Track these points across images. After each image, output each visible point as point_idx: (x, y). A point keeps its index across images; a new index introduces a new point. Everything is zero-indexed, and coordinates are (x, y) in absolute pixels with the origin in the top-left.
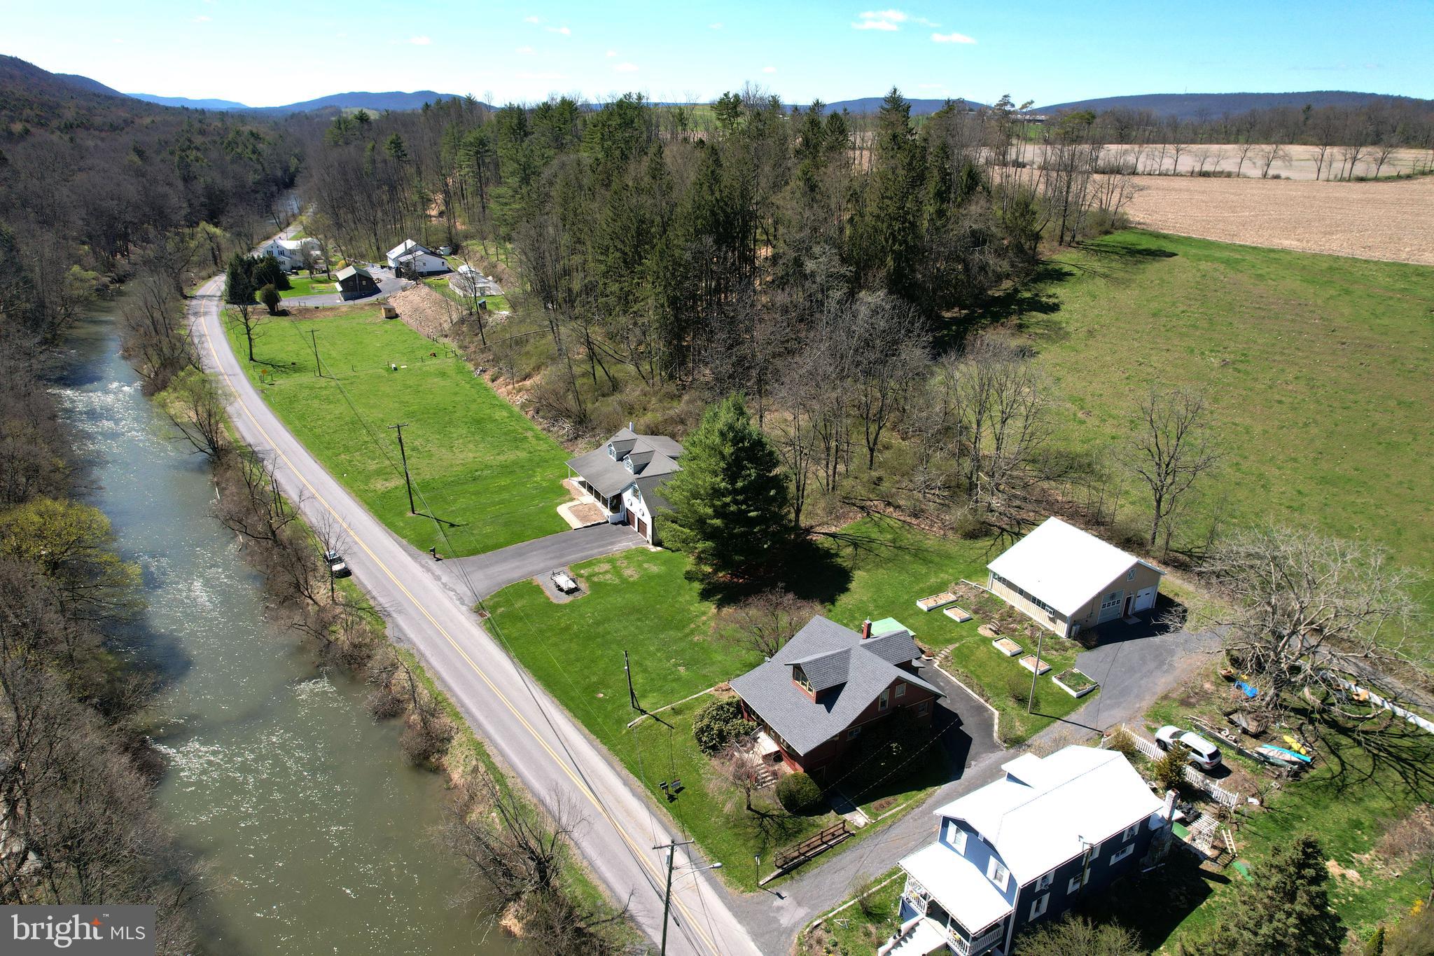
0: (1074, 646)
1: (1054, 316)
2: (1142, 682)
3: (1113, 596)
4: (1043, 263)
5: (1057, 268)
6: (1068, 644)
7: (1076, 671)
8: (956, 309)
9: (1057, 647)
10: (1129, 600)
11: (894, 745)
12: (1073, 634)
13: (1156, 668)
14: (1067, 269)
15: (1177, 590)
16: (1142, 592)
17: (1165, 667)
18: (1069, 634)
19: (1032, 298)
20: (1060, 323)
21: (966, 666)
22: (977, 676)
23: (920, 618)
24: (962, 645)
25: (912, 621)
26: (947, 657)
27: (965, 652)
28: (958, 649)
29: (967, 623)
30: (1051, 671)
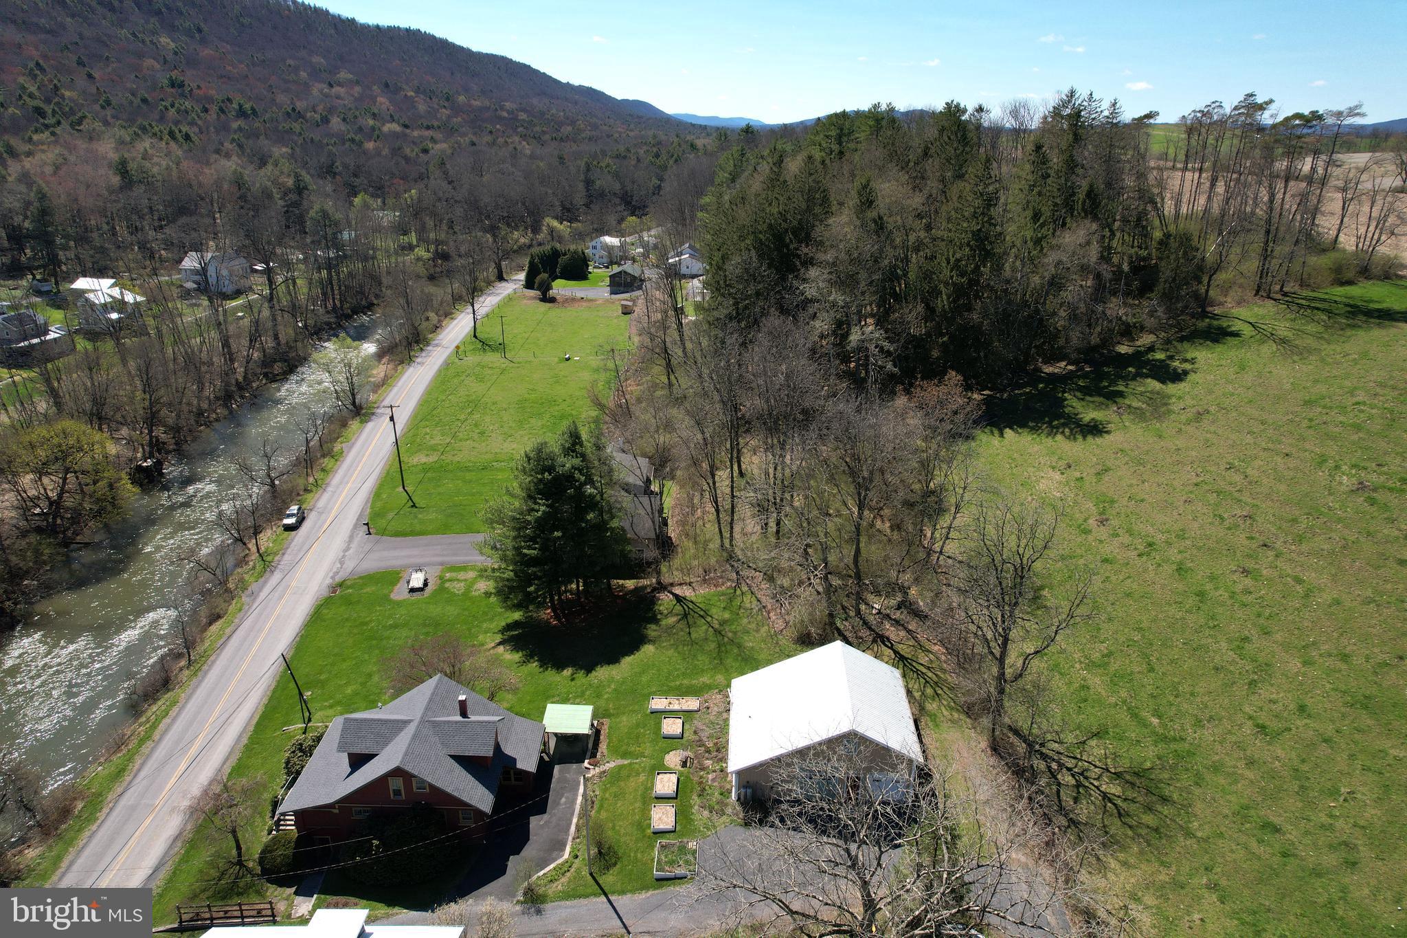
1: (1171, 388)
4: (1215, 317)
5: (1225, 325)
6: (729, 808)
7: (693, 844)
8: (1063, 364)
11: (376, 842)
14: (1237, 326)
18: (738, 797)
19: (1164, 361)
20: (1169, 397)
21: (605, 790)
22: (601, 806)
23: (635, 718)
24: (630, 764)
25: (624, 718)
26: (604, 772)
27: (624, 773)
28: (621, 767)
29: (669, 741)
30: (667, 835)
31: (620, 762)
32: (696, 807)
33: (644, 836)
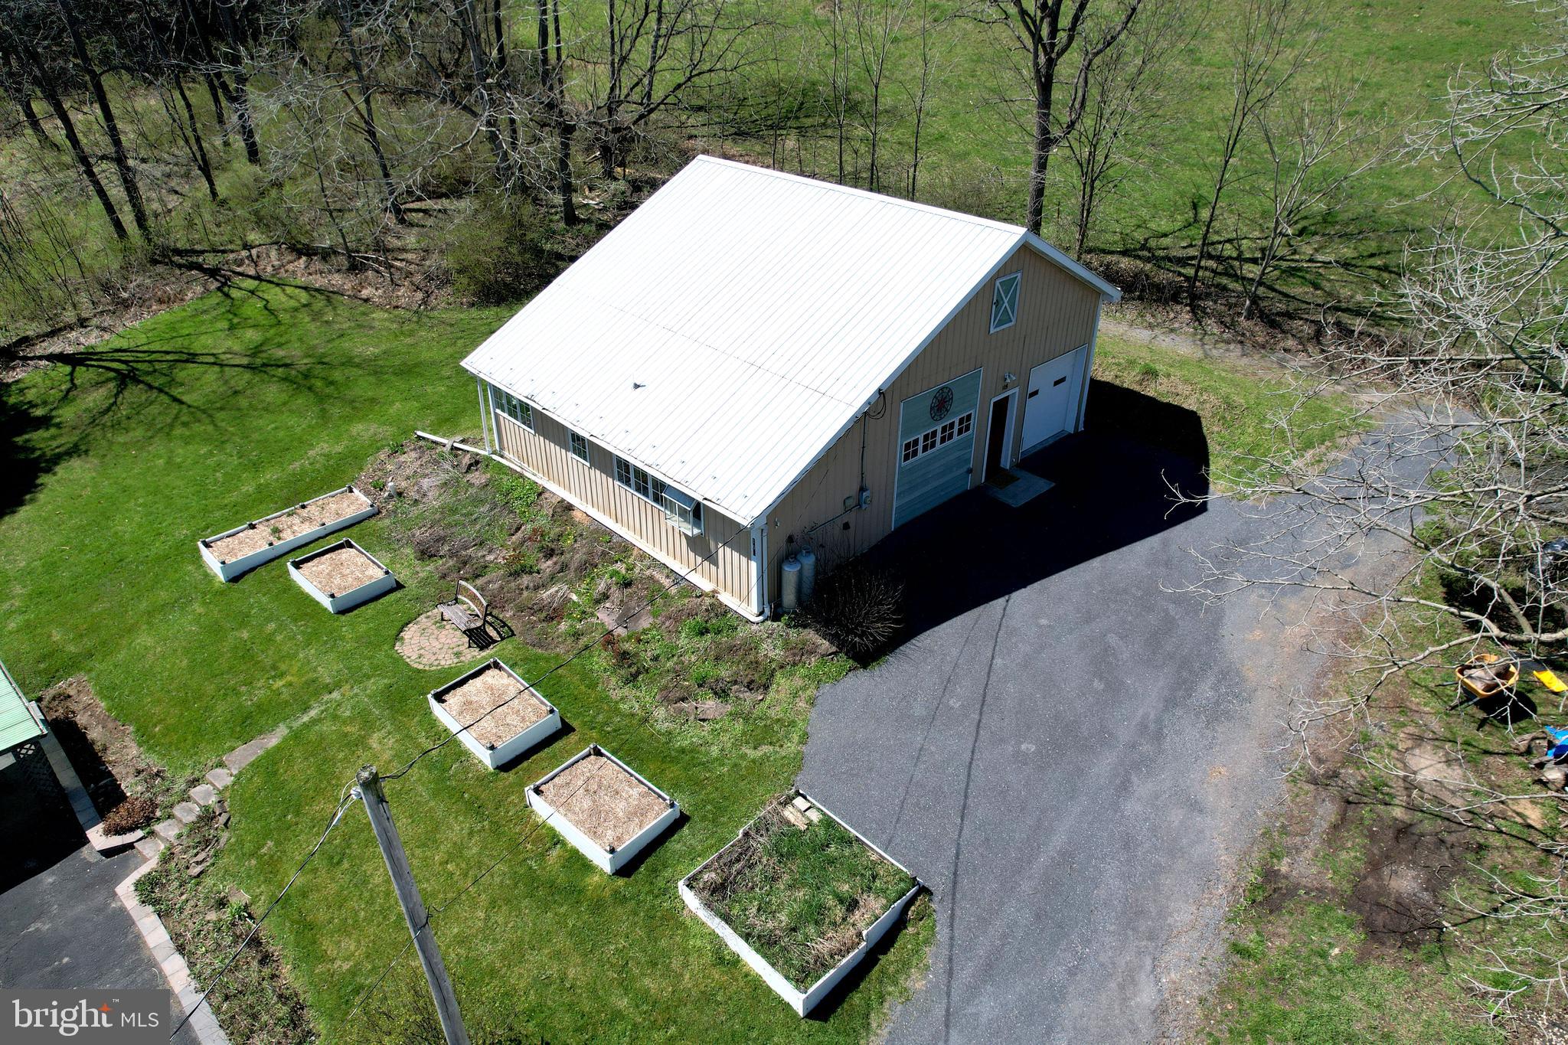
0: (800, 653)
2: (1131, 807)
3: (941, 404)
6: (771, 652)
7: (800, 814)
9: (725, 672)
10: (1001, 408)
12: (789, 597)
13: (1170, 703)
15: (1145, 357)
16: (1041, 378)
17: (1205, 691)
18: (773, 605)
21: (270, 868)
22: (306, 931)
23: (186, 623)
24: (296, 736)
25: (144, 639)
26: (207, 817)
27: (299, 772)
28: (268, 766)
29: (369, 610)
30: (674, 845)
31: (244, 755)
32: (660, 713)
33: (598, 906)
